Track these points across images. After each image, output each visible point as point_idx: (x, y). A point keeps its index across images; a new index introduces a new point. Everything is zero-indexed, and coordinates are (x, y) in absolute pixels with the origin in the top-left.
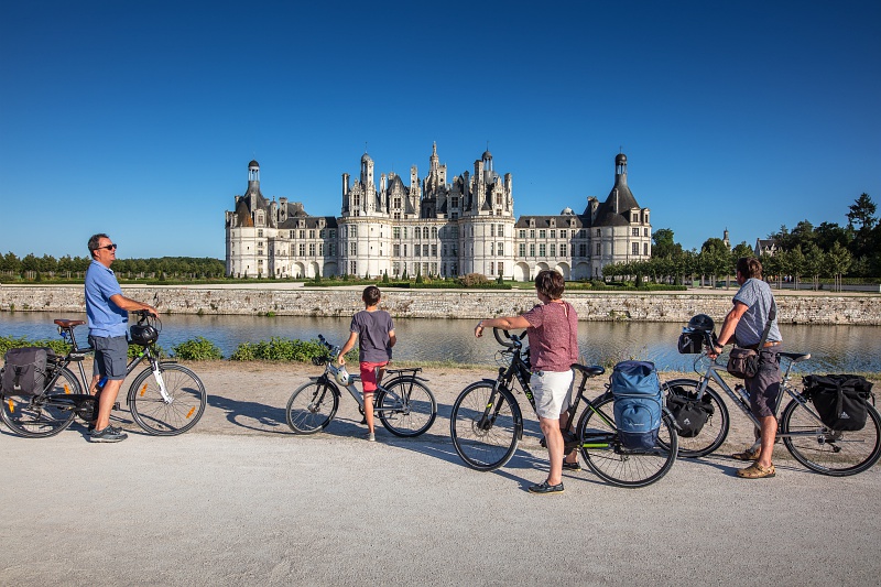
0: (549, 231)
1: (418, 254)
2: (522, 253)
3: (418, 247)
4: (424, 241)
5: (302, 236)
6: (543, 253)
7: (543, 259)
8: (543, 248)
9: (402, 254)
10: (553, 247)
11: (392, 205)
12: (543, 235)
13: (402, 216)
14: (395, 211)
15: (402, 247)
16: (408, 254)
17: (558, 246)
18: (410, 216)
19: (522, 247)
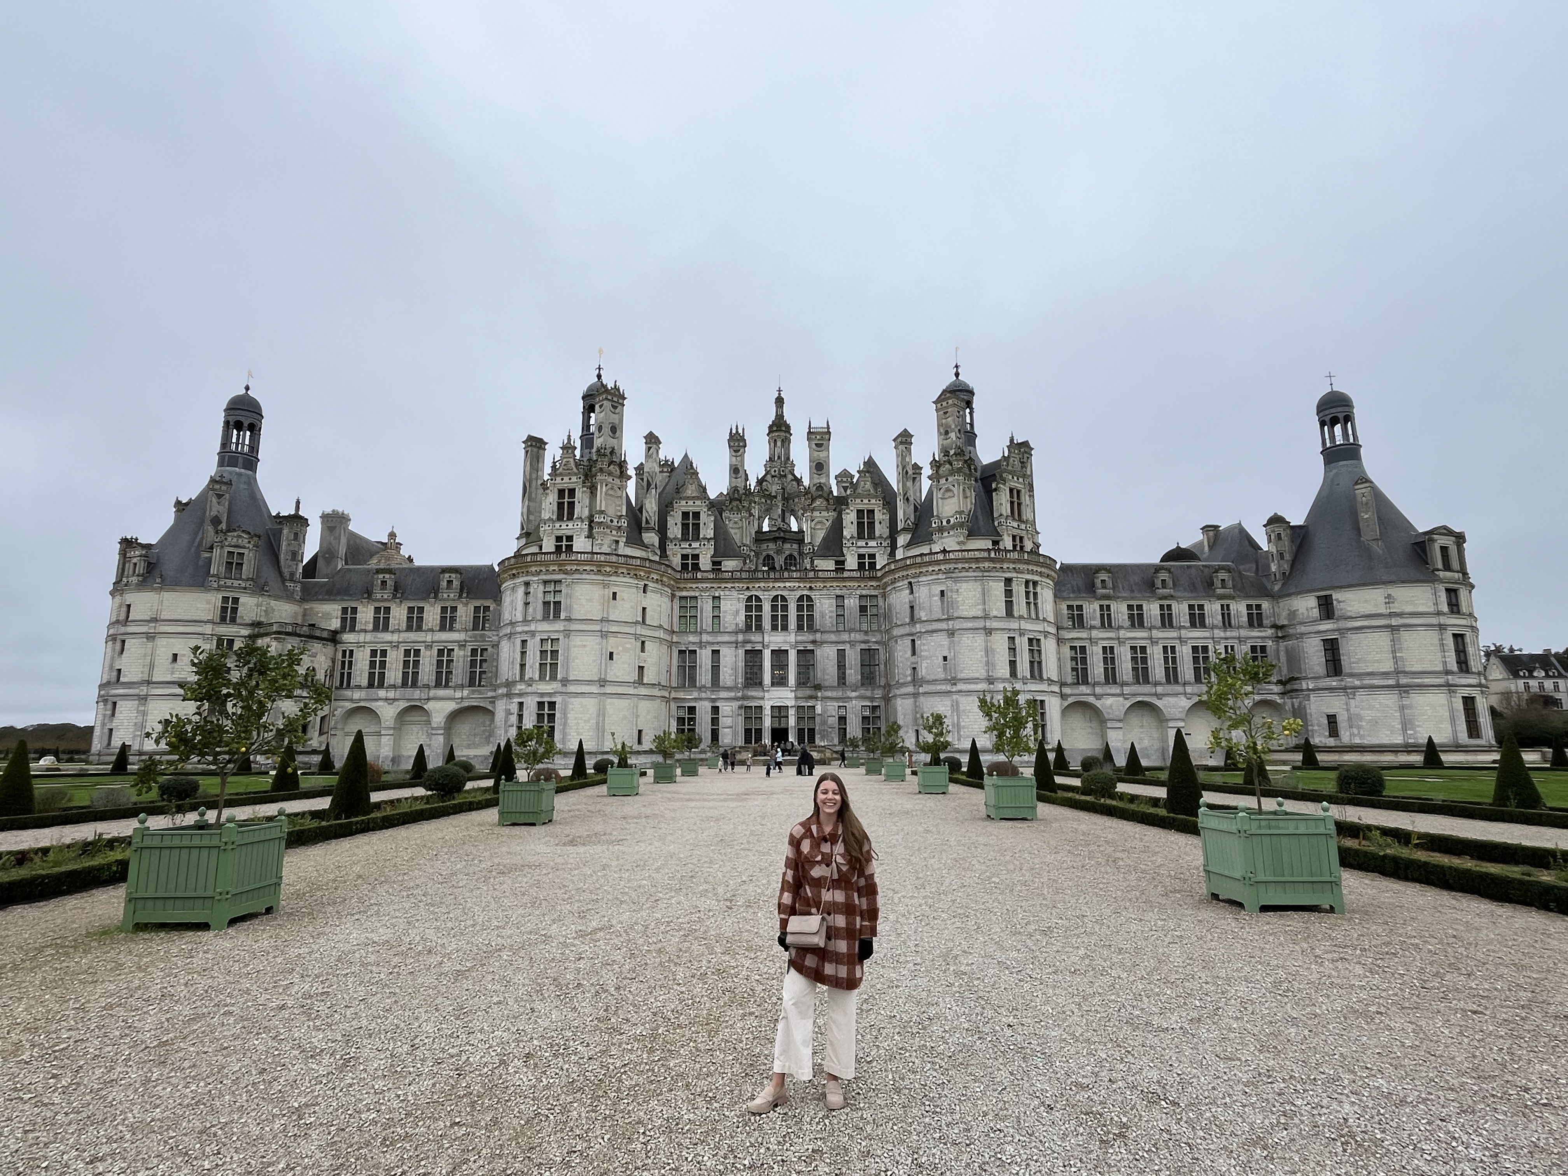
0: (1152, 610)
1: (753, 678)
2: (1082, 676)
3: (753, 656)
4: (775, 640)
5: (381, 623)
6: (1142, 674)
7: (1143, 692)
8: (1140, 656)
9: (704, 677)
10: (1169, 652)
11: (675, 530)
12: (1137, 619)
13: (705, 562)
14: (685, 548)
15: (704, 657)
16: (727, 676)
17: (1185, 653)
18: (729, 565)
19: (1080, 655)
